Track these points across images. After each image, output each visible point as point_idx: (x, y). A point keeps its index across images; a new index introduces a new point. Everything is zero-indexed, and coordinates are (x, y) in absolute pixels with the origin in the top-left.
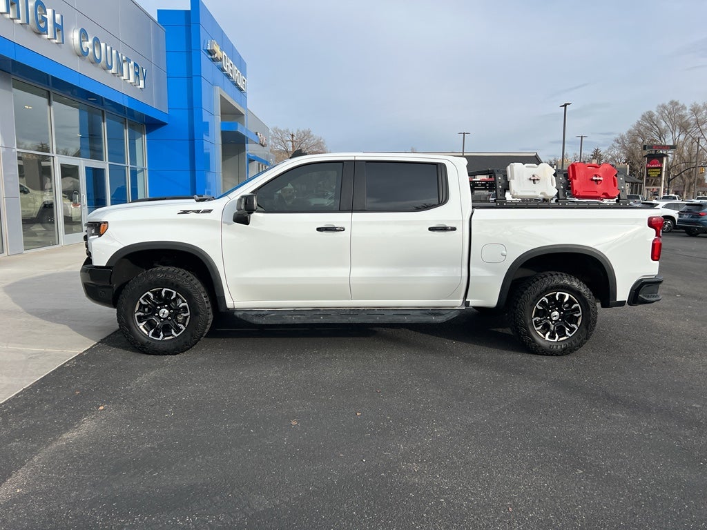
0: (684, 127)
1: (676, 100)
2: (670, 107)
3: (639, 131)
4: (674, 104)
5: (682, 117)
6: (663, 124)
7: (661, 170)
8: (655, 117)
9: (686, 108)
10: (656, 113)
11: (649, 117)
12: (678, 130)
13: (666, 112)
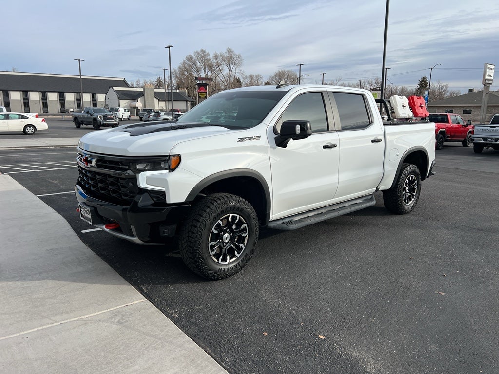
0: (210, 67)
1: (204, 49)
2: (201, 53)
3: (185, 68)
4: (204, 51)
5: (208, 60)
6: (198, 63)
7: (206, 94)
8: (193, 59)
9: (209, 55)
10: (194, 57)
11: (190, 59)
12: (207, 69)
13: (200, 56)
